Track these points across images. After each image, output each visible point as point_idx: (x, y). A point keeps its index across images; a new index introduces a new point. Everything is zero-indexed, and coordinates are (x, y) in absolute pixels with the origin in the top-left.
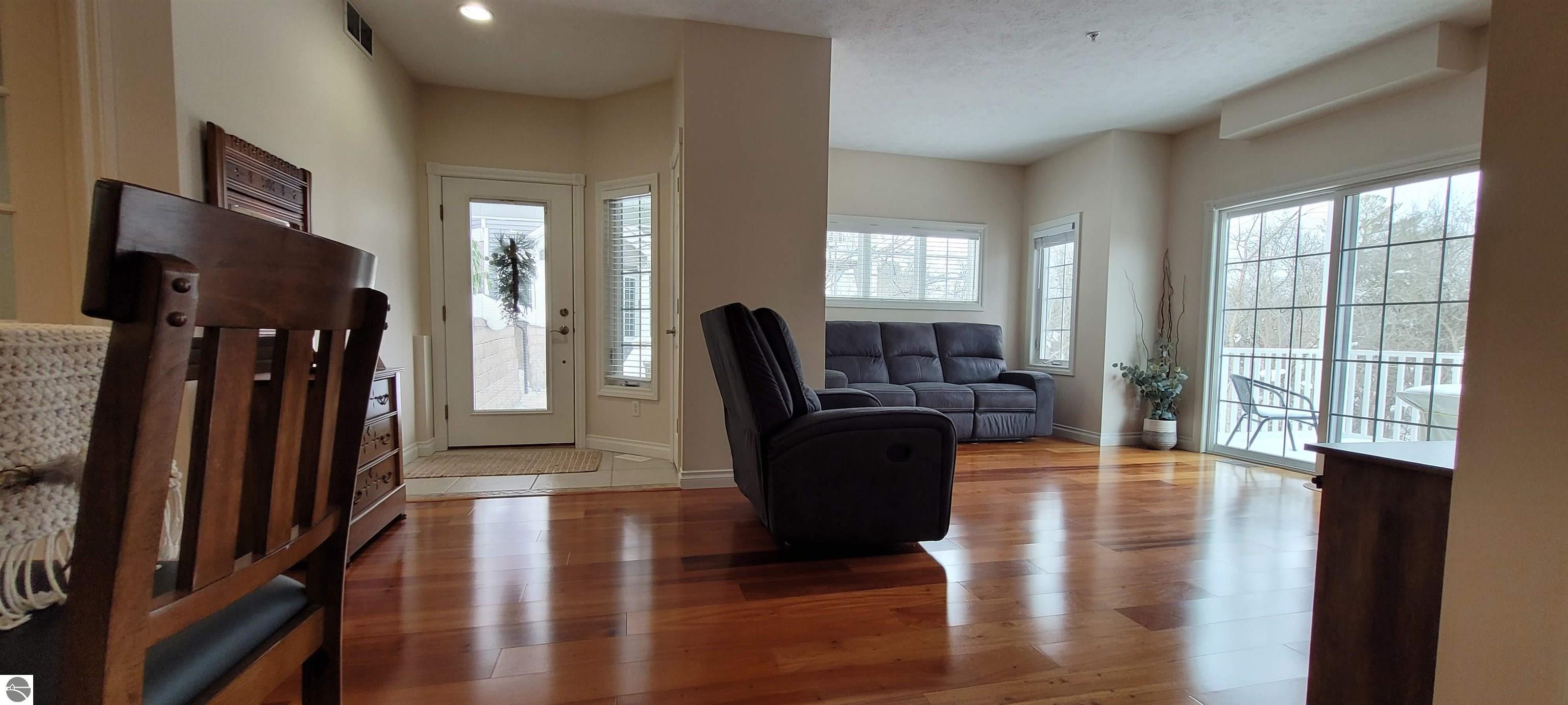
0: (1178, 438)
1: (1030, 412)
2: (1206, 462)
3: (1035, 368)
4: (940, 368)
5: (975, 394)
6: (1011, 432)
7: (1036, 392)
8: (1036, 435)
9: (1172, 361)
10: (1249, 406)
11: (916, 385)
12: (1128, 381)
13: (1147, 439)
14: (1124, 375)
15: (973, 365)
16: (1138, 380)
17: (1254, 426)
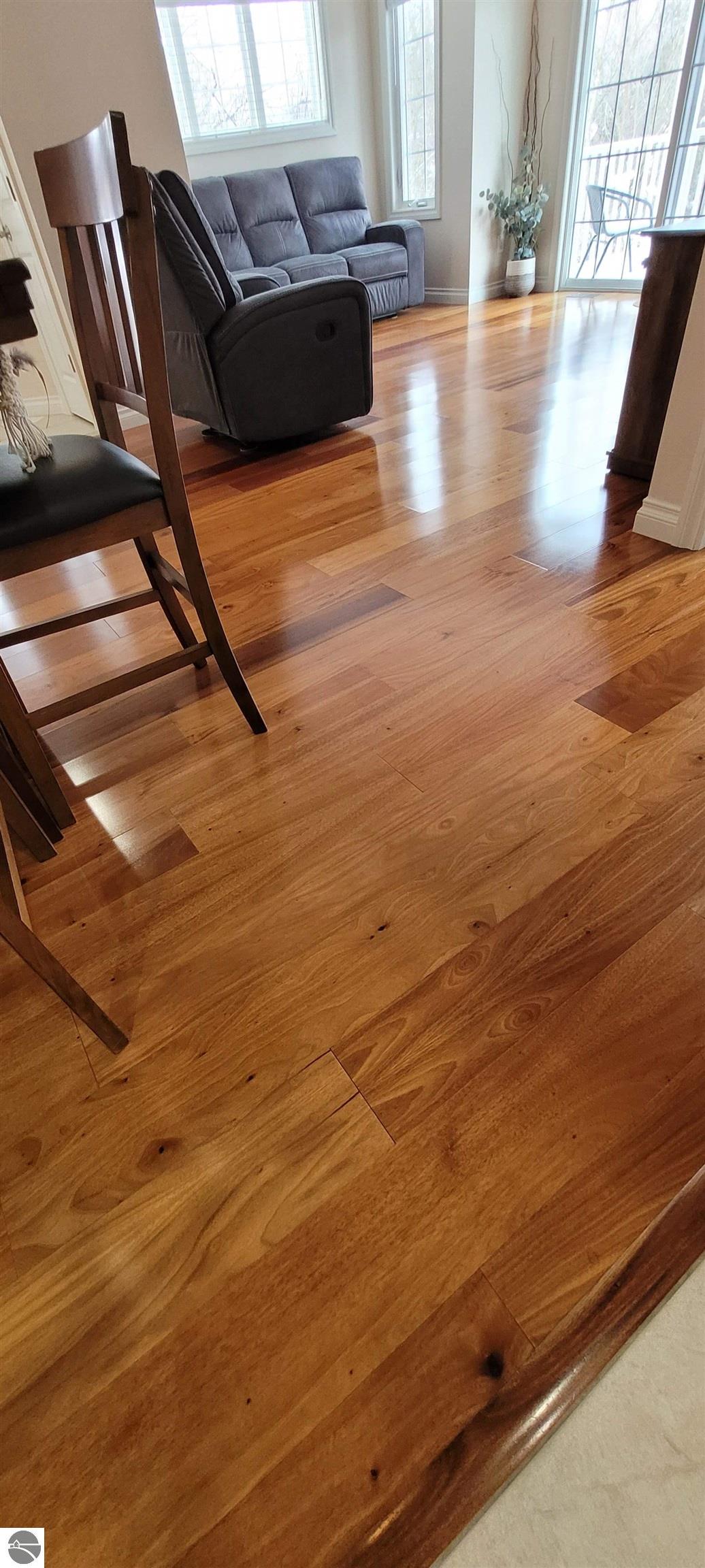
0: (536, 279)
1: (403, 276)
2: (558, 300)
3: (400, 214)
4: (303, 234)
5: (348, 263)
6: (387, 305)
7: (406, 248)
8: (410, 304)
9: (535, 178)
10: (599, 223)
11: (286, 263)
12: (494, 214)
13: (509, 287)
14: (491, 207)
15: (337, 222)
16: (503, 211)
17: (602, 247)
